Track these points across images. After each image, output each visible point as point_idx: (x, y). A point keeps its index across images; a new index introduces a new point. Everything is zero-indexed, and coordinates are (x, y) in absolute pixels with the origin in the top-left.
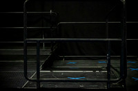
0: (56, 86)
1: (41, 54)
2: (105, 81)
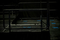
0: (18, 31)
2: (40, 28)
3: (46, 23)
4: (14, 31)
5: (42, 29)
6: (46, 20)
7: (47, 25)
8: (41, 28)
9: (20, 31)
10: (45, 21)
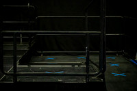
0: (34, 81)
1: (18, 49)
2: (84, 75)
3: (98, 64)
4: (25, 80)
5: (88, 76)
6: (98, 57)
7: (100, 68)
8: (86, 73)
9: (38, 81)
10: (95, 59)
